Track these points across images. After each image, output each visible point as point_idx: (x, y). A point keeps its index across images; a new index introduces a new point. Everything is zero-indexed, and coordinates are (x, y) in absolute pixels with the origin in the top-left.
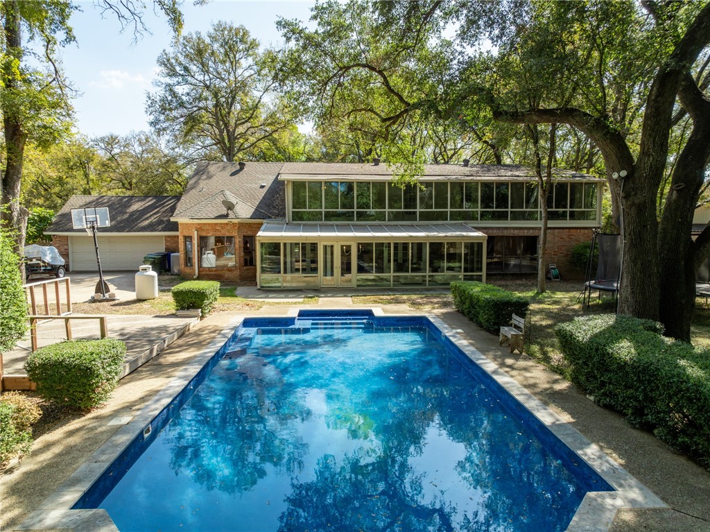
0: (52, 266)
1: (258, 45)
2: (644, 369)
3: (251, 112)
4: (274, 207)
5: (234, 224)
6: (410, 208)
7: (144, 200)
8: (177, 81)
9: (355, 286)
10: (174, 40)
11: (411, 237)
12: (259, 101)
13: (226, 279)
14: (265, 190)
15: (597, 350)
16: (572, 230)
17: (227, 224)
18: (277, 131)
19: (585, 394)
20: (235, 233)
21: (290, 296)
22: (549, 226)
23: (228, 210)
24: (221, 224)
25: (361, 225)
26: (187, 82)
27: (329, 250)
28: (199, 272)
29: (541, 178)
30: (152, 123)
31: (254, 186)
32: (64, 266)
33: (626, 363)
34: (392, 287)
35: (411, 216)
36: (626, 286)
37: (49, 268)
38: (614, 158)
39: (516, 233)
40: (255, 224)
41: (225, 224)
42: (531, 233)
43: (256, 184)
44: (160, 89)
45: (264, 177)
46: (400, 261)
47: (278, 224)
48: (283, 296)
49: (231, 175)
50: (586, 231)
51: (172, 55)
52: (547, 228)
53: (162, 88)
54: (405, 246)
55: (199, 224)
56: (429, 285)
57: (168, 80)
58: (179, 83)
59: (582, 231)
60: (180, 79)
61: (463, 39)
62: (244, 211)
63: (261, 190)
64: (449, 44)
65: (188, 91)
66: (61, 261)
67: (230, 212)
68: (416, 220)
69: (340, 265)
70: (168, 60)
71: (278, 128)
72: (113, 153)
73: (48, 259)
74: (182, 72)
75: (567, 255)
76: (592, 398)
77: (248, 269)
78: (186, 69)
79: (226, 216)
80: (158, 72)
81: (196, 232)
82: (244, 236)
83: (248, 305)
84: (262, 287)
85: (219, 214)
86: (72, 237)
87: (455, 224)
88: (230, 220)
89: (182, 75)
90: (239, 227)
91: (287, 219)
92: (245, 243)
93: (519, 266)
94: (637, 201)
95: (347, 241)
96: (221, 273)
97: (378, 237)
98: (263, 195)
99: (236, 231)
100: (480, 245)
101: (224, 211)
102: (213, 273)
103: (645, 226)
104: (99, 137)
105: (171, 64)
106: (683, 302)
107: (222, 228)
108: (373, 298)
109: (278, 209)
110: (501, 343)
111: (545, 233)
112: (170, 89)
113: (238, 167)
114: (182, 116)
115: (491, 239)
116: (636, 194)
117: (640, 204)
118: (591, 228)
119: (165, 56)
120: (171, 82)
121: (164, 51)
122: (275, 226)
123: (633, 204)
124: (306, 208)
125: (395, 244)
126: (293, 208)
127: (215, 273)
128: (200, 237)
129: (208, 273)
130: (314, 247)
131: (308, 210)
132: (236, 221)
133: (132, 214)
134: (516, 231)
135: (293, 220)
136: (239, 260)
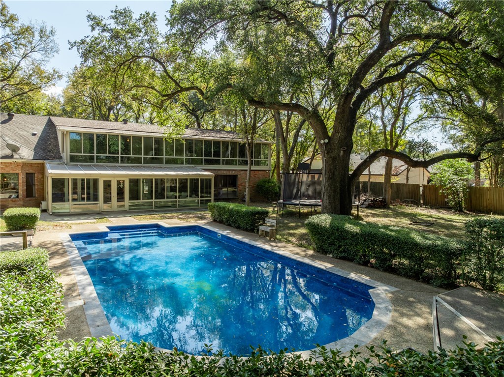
1: (17, 20)
2: (368, 235)
3: (10, 72)
4: (49, 151)
5: (18, 164)
6: (159, 155)
9: (128, 210)
11: (167, 175)
12: (18, 65)
14: (37, 138)
15: (338, 230)
16: (256, 172)
17: (11, 163)
18: (33, 90)
19: (326, 254)
20: (19, 171)
21: (82, 218)
22: (252, 169)
23: (13, 151)
24: (5, 163)
25: (124, 166)
29: (248, 139)
31: (26, 133)
33: (357, 233)
34: (154, 209)
35: (159, 161)
36: (326, 200)
38: (320, 132)
39: (225, 173)
40: (35, 164)
41: (8, 163)
42: (233, 173)
43: (28, 132)
46: (159, 191)
47: (58, 164)
48: (75, 218)
49: (1, 123)
50: (263, 172)
52: (251, 170)
54: (162, 181)
56: (178, 207)
59: (261, 172)
61: (217, 51)
62: (27, 154)
63: (33, 137)
64: (207, 53)
67: (14, 153)
69: (116, 195)
75: (253, 187)
76: (331, 256)
77: (30, 200)
79: (12, 157)
82: (27, 174)
83: (56, 226)
84: (53, 213)
85: (3, 155)
87: (189, 166)
88: (15, 160)
90: (23, 166)
91: (65, 160)
92: (27, 179)
93: (227, 194)
94: (333, 155)
95: (122, 177)
96: (5, 203)
97: (144, 175)
98: (37, 141)
99: (20, 169)
100: (210, 180)
101: (9, 153)
103: (336, 168)
106: (348, 207)
107: (7, 166)
108: (148, 217)
109: (53, 153)
110: (260, 236)
111: (250, 173)
113: (7, 117)
115: (216, 177)
116: (332, 151)
117: (334, 157)
118: (265, 171)
122: (55, 165)
123: (331, 157)
124: (81, 153)
125: (155, 179)
126: (70, 153)
130: (96, 181)
131: (82, 154)
132: (20, 161)
134: (225, 172)
135: (70, 162)
136: (23, 192)
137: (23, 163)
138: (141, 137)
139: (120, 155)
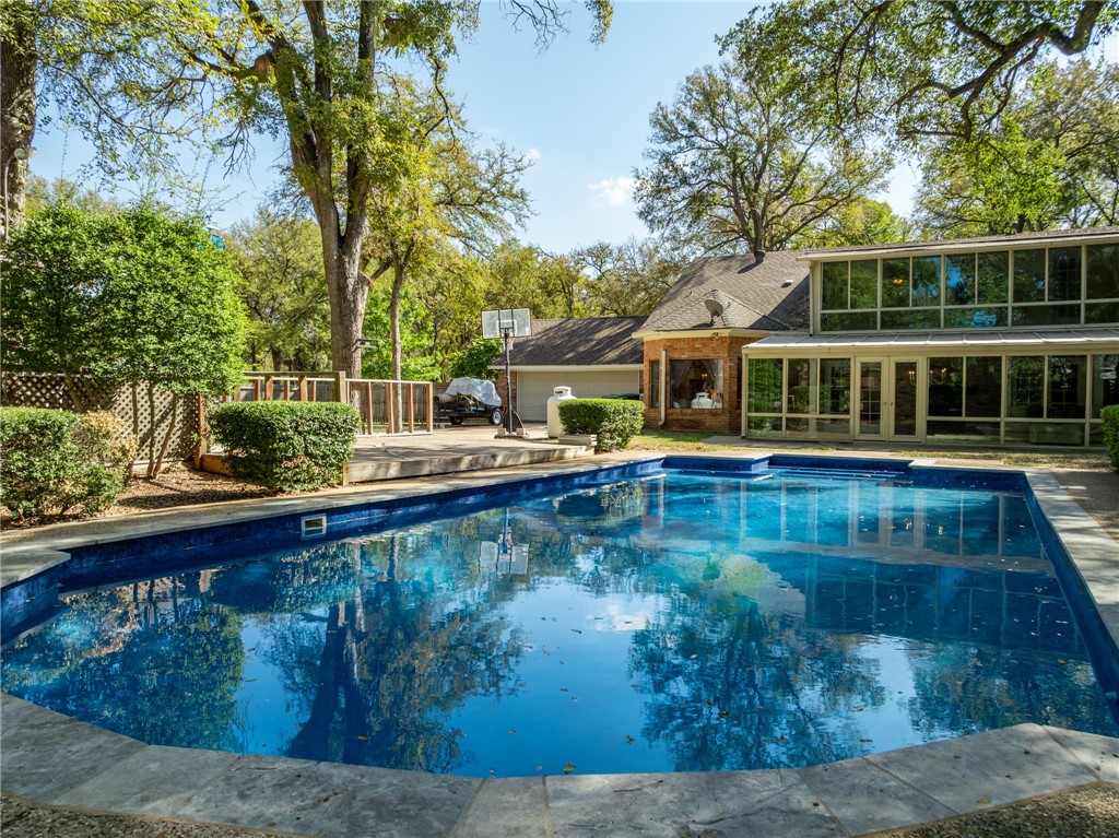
0: (486, 406)
5: (722, 338)
6: (1064, 299)
7: (616, 324)
8: (679, 147)
10: (596, 32)
12: (803, 160)
13: (707, 428)
14: (789, 290)
17: (711, 339)
20: (724, 354)
23: (713, 315)
24: (702, 339)
26: (692, 146)
27: (871, 371)
28: (666, 415)
30: (641, 213)
31: (773, 284)
32: (501, 408)
34: (1002, 444)
37: (480, 409)
41: (708, 338)
43: (777, 281)
44: (651, 161)
45: (792, 271)
49: (740, 272)
51: (670, 108)
53: (656, 161)
55: (669, 340)
57: (665, 147)
58: (681, 149)
60: (683, 143)
62: (742, 317)
63: (783, 289)
65: (693, 159)
66: (496, 400)
67: (716, 319)
68: (1079, 322)
69: (893, 400)
70: (665, 117)
71: (838, 202)
72: (604, 269)
73: (478, 396)
74: (685, 133)
78: (692, 126)
79: (710, 325)
80: (650, 136)
81: (664, 353)
85: (699, 322)
86: (522, 373)
88: (717, 332)
89: (686, 137)
90: (732, 343)
91: (811, 327)
95: (909, 354)
96: (699, 417)
97: (972, 346)
98: (784, 297)
99: (726, 350)
101: (707, 317)
102: (687, 417)
104: (585, 249)
105: (671, 123)
107: (704, 345)
112: (666, 159)
113: (754, 261)
114: (684, 198)
119: (661, 112)
120: (670, 150)
121: (659, 103)
124: (846, 308)
126: (823, 308)
127: (691, 418)
128: (671, 361)
129: (680, 417)
131: (849, 311)
132: (726, 333)
133: (600, 342)
135: (823, 330)
136: (730, 397)
137: (731, 338)
138: (1006, 253)
139: (942, 307)
